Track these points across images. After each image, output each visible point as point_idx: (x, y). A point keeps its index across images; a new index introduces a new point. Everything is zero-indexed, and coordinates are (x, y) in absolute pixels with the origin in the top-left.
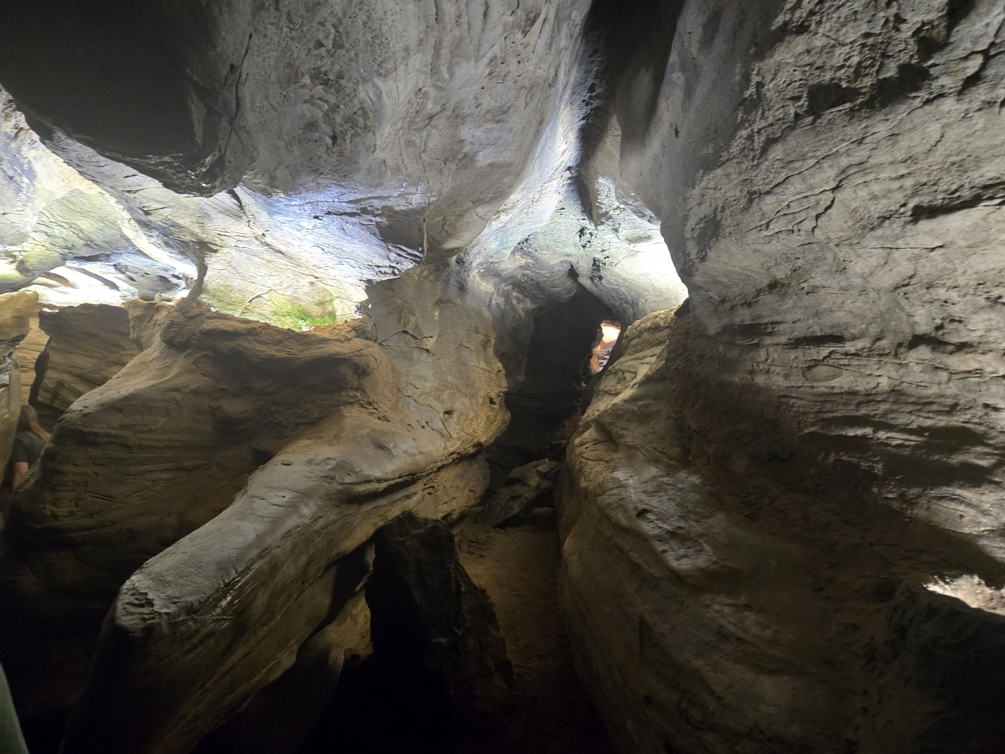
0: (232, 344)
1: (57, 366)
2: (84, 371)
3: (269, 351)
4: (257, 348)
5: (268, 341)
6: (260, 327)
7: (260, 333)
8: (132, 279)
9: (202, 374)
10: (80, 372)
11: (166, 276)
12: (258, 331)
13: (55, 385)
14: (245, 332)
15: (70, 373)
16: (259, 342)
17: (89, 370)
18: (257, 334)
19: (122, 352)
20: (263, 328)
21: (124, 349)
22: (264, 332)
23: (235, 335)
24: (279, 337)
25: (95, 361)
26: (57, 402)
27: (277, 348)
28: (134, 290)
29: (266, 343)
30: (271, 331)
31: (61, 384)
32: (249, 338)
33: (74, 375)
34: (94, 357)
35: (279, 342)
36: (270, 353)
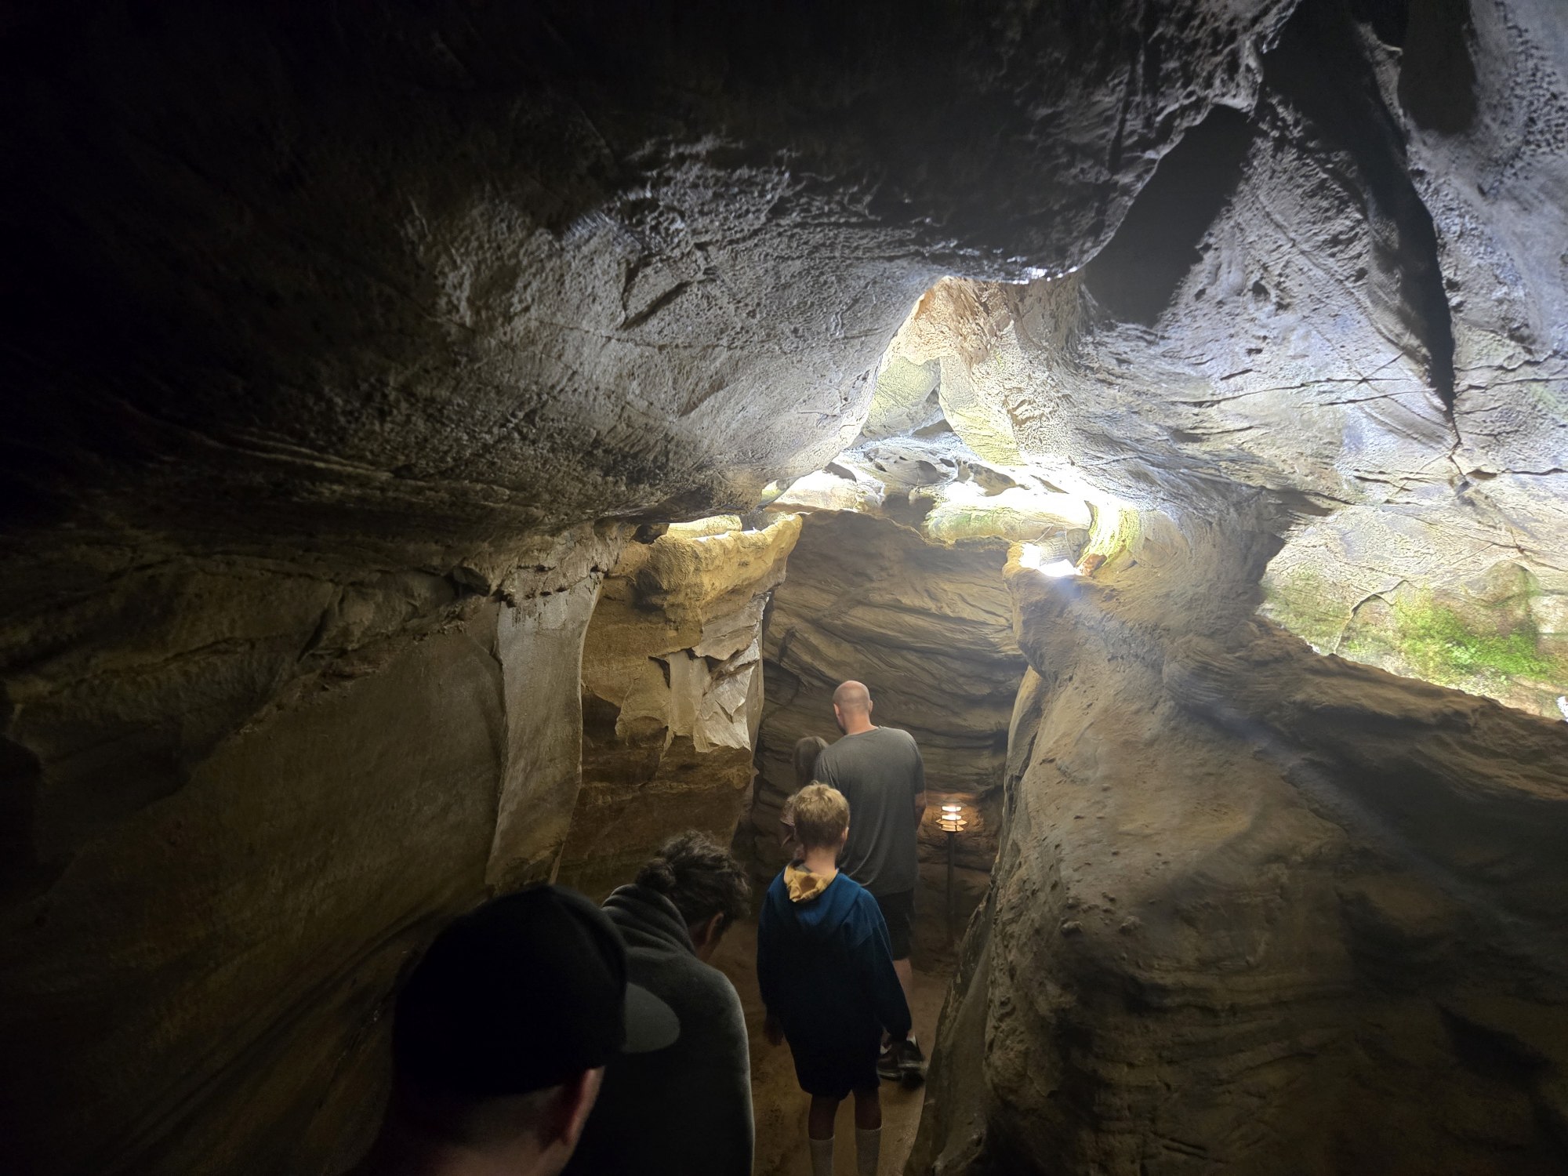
0: (1398, 749)
1: (784, 606)
2: (820, 614)
3: (1511, 777)
4: (1477, 768)
5: (1501, 750)
6: (1474, 711)
7: (1476, 726)
8: (881, 468)
9: (1315, 811)
10: (814, 615)
11: (932, 462)
12: (1471, 722)
13: (783, 635)
14: (1433, 720)
15: (799, 616)
16: (1475, 749)
17: (827, 613)
18: (1468, 729)
19: (868, 585)
20: (1483, 714)
21: (871, 580)
22: (1484, 724)
23: (1408, 725)
24: (1534, 741)
25: (833, 598)
26: (785, 660)
27: (1531, 769)
28: (879, 483)
29: (1494, 754)
30: (1508, 724)
31: (791, 634)
32: (1445, 736)
33: (807, 621)
34: (828, 592)
35: (1537, 755)
36: (1513, 783)
